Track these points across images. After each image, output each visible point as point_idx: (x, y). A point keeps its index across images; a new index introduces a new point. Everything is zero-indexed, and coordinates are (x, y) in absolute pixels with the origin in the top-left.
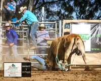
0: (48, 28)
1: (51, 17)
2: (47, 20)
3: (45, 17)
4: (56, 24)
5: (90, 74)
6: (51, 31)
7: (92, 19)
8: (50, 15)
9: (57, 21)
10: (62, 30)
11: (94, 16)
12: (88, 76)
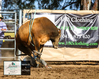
0: (6, 18)
1: (9, 6)
2: (5, 9)
3: (3, 5)
4: (16, 14)
5: (54, 72)
6: (9, 22)
7: (56, 9)
8: (9, 3)
9: (17, 10)
10: (22, 21)
11: (58, 6)
12: (51, 74)
